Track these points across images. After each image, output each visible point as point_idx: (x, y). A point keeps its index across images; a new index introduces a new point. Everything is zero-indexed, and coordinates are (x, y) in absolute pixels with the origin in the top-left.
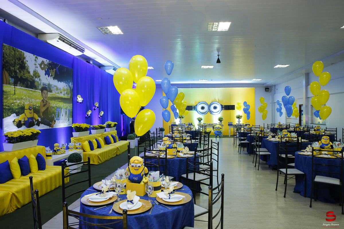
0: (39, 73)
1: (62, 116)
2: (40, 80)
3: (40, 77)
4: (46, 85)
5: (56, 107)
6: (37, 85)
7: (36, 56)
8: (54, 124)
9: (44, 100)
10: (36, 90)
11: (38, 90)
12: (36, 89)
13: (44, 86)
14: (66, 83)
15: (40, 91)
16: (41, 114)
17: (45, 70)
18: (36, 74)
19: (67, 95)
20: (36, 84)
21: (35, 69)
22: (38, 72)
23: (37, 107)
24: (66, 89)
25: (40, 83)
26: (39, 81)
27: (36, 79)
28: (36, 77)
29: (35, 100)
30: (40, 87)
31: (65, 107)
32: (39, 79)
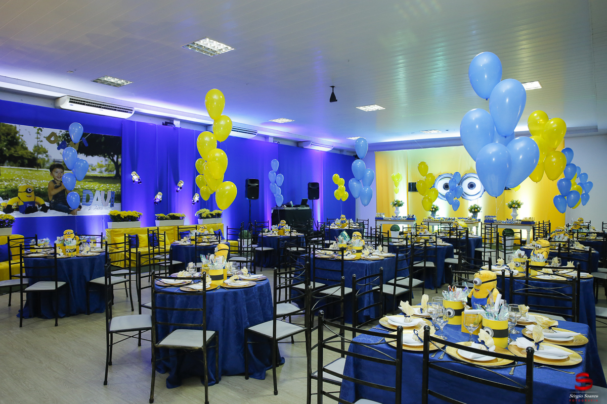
0: (46, 148)
1: (97, 200)
2: (47, 156)
3: (47, 152)
4: (61, 162)
5: (82, 188)
6: (42, 163)
7: (38, 128)
8: (79, 210)
9: (56, 181)
10: (39, 169)
11: (43, 168)
12: (41, 168)
13: (56, 163)
14: (105, 157)
15: (49, 170)
16: (51, 198)
17: (58, 144)
18: (39, 150)
19: (107, 172)
20: (38, 161)
21: (38, 144)
22: (44, 147)
23: (42, 189)
24: (106, 164)
25: (48, 160)
26: (45, 158)
27: (40, 156)
28: (39, 153)
29: (38, 180)
30: (48, 165)
31: (104, 189)
32: (45, 155)
